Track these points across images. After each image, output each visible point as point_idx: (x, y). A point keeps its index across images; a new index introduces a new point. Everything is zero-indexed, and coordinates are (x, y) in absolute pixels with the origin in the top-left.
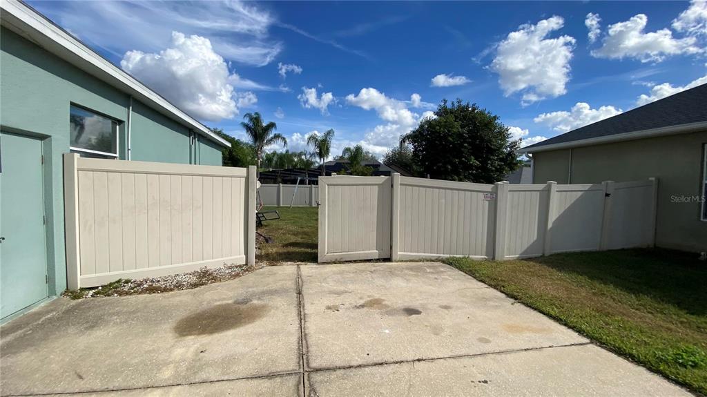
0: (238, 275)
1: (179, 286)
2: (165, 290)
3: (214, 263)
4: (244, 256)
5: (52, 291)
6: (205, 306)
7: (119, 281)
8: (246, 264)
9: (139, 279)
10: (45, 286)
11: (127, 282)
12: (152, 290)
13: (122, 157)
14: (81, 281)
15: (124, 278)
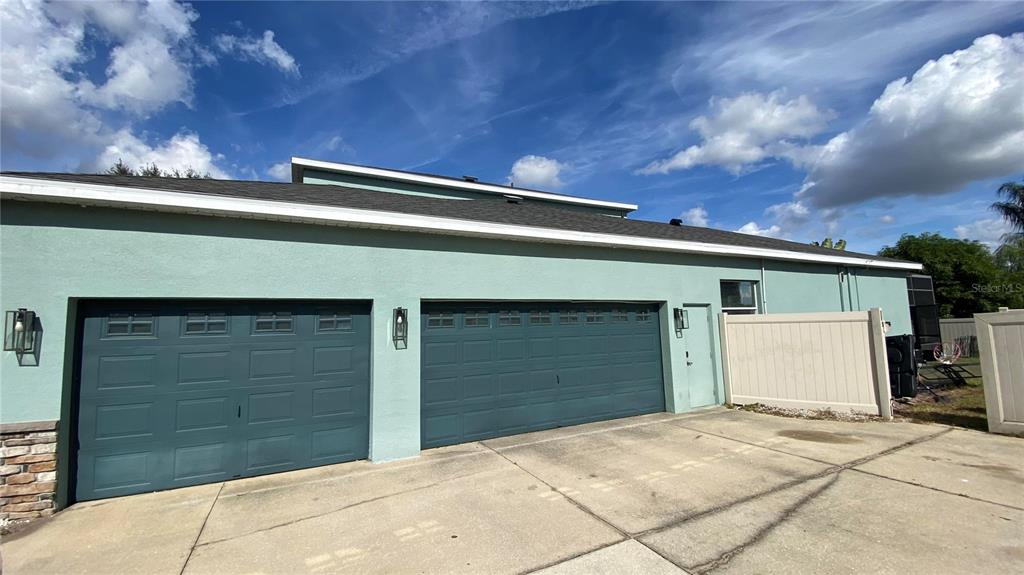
0: (861, 421)
1: (799, 416)
2: (787, 416)
3: (839, 406)
4: (877, 406)
5: (717, 402)
6: (810, 429)
7: (757, 404)
8: (880, 416)
9: (770, 405)
10: (713, 397)
11: (762, 406)
12: (777, 413)
13: (760, 312)
14: (734, 399)
15: (761, 403)
